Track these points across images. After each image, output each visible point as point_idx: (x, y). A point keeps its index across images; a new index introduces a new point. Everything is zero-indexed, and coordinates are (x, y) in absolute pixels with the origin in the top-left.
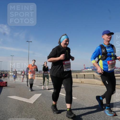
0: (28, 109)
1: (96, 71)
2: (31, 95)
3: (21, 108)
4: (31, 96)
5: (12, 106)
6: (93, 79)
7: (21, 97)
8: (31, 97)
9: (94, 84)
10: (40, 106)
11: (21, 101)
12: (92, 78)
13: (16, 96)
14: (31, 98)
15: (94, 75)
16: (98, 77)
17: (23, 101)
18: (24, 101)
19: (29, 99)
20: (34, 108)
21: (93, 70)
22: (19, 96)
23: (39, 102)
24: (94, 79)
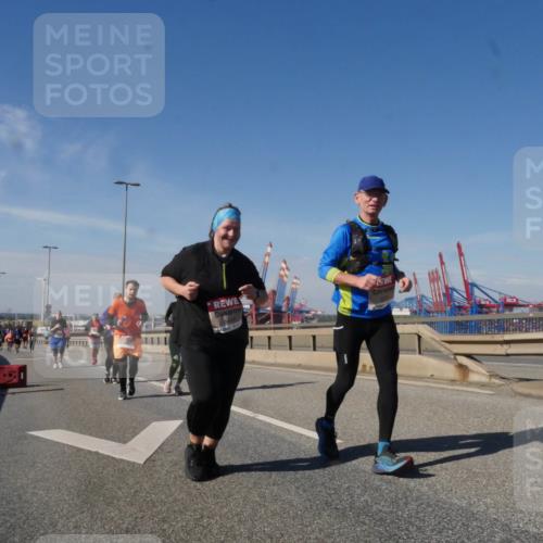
0: (119, 488)
1: (429, 320)
2: (134, 425)
3: (87, 487)
4: (136, 428)
5: (46, 476)
6: (417, 356)
7: (91, 435)
8: (133, 437)
9: (420, 378)
10: (175, 478)
11: (90, 452)
12: (413, 351)
13: (68, 428)
14: (136, 438)
15: (419, 337)
16: (438, 346)
17: (97, 453)
18: (101, 451)
19: (125, 442)
20: (146, 486)
21: (414, 313)
22: (81, 432)
23: (170, 459)
24: (420, 353)
